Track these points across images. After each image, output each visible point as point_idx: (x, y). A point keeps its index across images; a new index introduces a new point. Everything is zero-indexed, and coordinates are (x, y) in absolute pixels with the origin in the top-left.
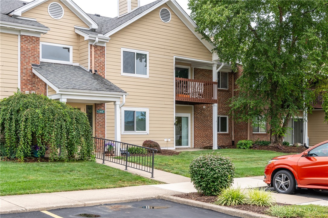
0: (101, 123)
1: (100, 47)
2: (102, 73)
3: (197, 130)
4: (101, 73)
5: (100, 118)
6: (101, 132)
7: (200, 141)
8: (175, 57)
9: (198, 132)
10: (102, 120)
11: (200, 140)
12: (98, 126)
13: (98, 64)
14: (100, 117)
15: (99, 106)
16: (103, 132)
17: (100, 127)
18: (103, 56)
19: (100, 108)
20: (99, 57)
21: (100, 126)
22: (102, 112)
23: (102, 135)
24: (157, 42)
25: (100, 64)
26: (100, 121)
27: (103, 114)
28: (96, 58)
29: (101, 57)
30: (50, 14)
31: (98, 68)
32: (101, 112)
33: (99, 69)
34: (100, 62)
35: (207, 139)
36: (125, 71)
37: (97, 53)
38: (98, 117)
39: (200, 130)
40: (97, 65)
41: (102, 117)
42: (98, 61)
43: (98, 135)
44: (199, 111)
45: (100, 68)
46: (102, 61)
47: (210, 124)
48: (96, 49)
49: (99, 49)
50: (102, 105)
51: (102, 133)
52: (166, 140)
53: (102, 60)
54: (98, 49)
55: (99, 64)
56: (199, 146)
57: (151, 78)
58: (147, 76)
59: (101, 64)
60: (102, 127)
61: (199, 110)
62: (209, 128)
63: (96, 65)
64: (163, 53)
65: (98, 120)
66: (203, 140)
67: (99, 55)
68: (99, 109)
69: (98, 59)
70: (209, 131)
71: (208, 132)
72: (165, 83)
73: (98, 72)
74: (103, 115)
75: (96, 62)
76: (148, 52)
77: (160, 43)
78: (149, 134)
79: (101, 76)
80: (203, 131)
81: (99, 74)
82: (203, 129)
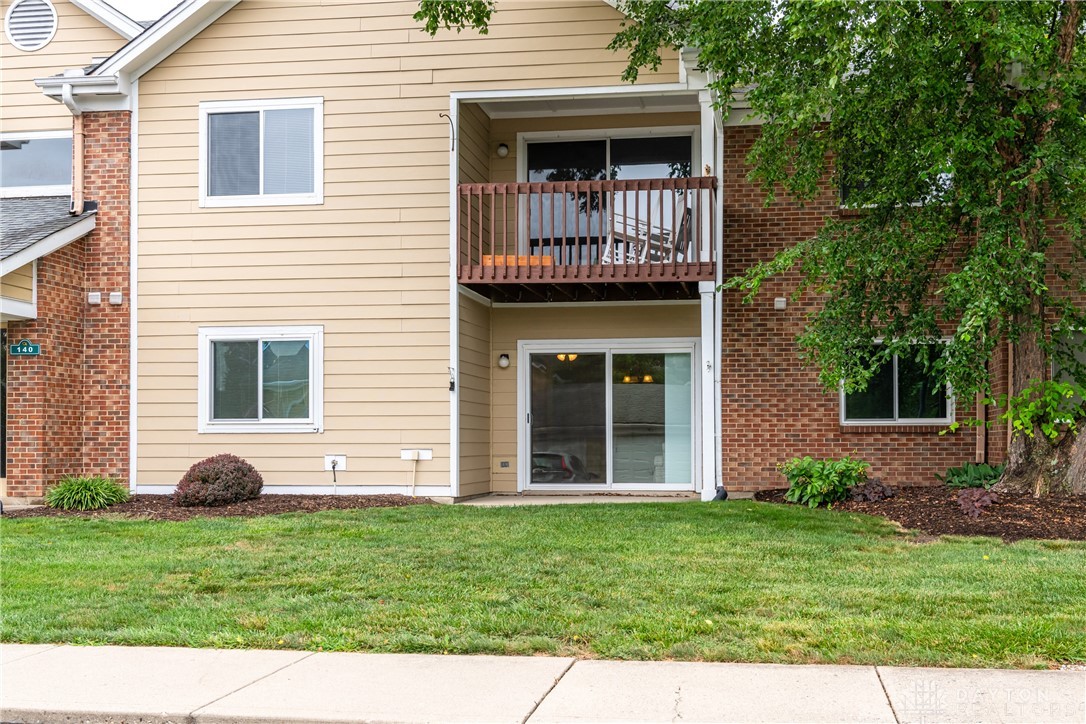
0: (29, 389)
1: (109, 115)
2: (116, 208)
3: (736, 411)
4: (111, 208)
5: (25, 374)
6: (28, 422)
7: (756, 464)
8: (455, 97)
9: (742, 421)
10: (33, 379)
11: (759, 460)
12: (16, 401)
13: (99, 177)
14: (23, 368)
15: (20, 331)
16: (33, 422)
17: (25, 406)
18: (119, 145)
19: (23, 336)
20: (103, 151)
21: (24, 400)
22: (31, 349)
23: (32, 433)
24: (365, 52)
25: (109, 177)
26: (25, 384)
27: (35, 359)
28: (95, 156)
29: (113, 150)
30: (12, 40)
31: (102, 193)
32: (25, 350)
33: (104, 197)
34: (109, 171)
36: (213, 191)
37: (98, 141)
38: (18, 368)
39: (758, 411)
40: (99, 183)
41: (32, 368)
42: (100, 167)
43: (18, 433)
44: (750, 325)
45: (108, 193)
46: (114, 166)
48: (93, 126)
49: (104, 125)
50: (30, 325)
51: (30, 428)
52: (408, 455)
53: (116, 161)
54: (100, 125)
55: (104, 177)
56: (746, 488)
57: (331, 203)
58: (316, 197)
59: (114, 177)
60: (33, 406)
61: (750, 320)
62: (814, 400)
63: (94, 182)
64: (394, 92)
65: (18, 379)
67: (104, 145)
68: (18, 342)
69: (102, 161)
70: (817, 415)
71: (806, 421)
72: (406, 215)
73: (101, 209)
74: (34, 363)
75: (93, 172)
76: (321, 100)
77: (378, 51)
78: (321, 430)
79: (114, 219)
80: (776, 415)
81: (104, 214)
82: (776, 406)
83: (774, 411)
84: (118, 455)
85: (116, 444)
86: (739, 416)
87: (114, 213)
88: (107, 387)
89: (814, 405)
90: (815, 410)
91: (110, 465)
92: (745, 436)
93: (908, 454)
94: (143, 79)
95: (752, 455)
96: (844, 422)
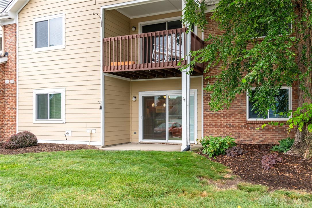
3: (209, 115)
4: (11, 54)
7: (216, 134)
9: (211, 119)
13: (8, 45)
18: (13, 34)
20: (9, 37)
28: (7, 39)
29: (12, 36)
34: (10, 43)
35: (230, 131)
36: (37, 47)
37: (8, 34)
39: (216, 115)
40: (8, 47)
42: (8, 42)
45: (11, 49)
47: (239, 104)
48: (6, 29)
52: (88, 131)
53: (12, 39)
54: (8, 29)
57: (67, 48)
58: (63, 46)
59: (12, 44)
64: (84, 9)
66: (222, 133)
67: (10, 35)
69: (9, 40)
70: (238, 117)
71: (233, 119)
73: (9, 54)
76: (64, 14)
78: (65, 123)
79: (12, 57)
80: (223, 117)
81: (10, 56)
82: (223, 113)
83: (222, 115)
84: (13, 130)
85: (12, 127)
86: (210, 117)
87: (12, 56)
88: (10, 109)
89: (237, 113)
90: (237, 115)
91: (11, 133)
92: (212, 124)
93: (273, 132)
94: (20, 13)
95: (214, 131)
96: (248, 119)
